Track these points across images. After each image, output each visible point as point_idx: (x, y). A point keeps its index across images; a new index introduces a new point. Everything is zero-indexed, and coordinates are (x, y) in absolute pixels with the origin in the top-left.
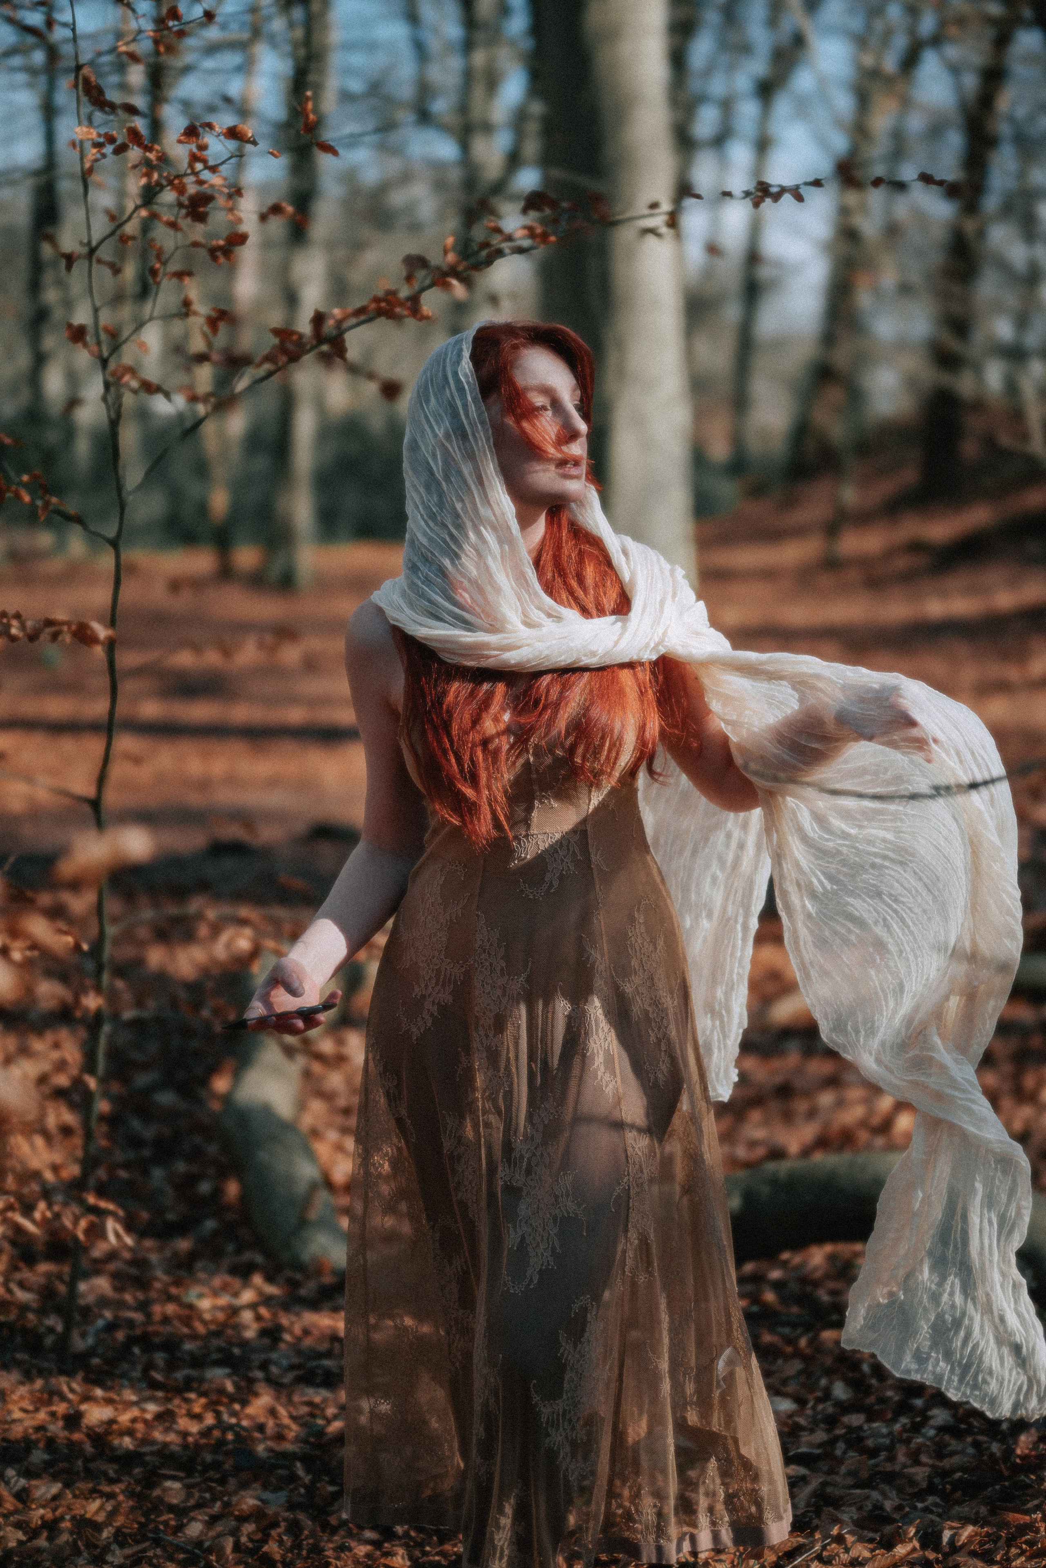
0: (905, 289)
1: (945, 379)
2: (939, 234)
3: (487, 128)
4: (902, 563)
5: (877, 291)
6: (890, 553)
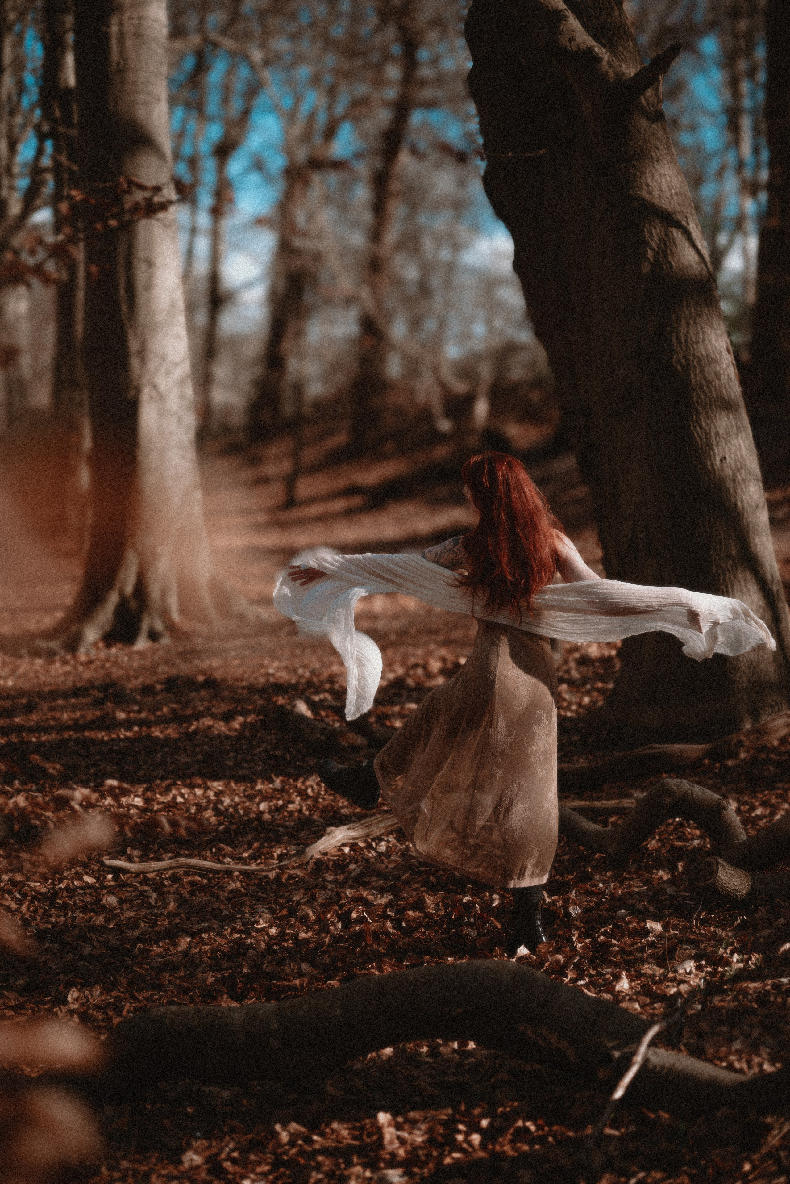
4: (340, 504)
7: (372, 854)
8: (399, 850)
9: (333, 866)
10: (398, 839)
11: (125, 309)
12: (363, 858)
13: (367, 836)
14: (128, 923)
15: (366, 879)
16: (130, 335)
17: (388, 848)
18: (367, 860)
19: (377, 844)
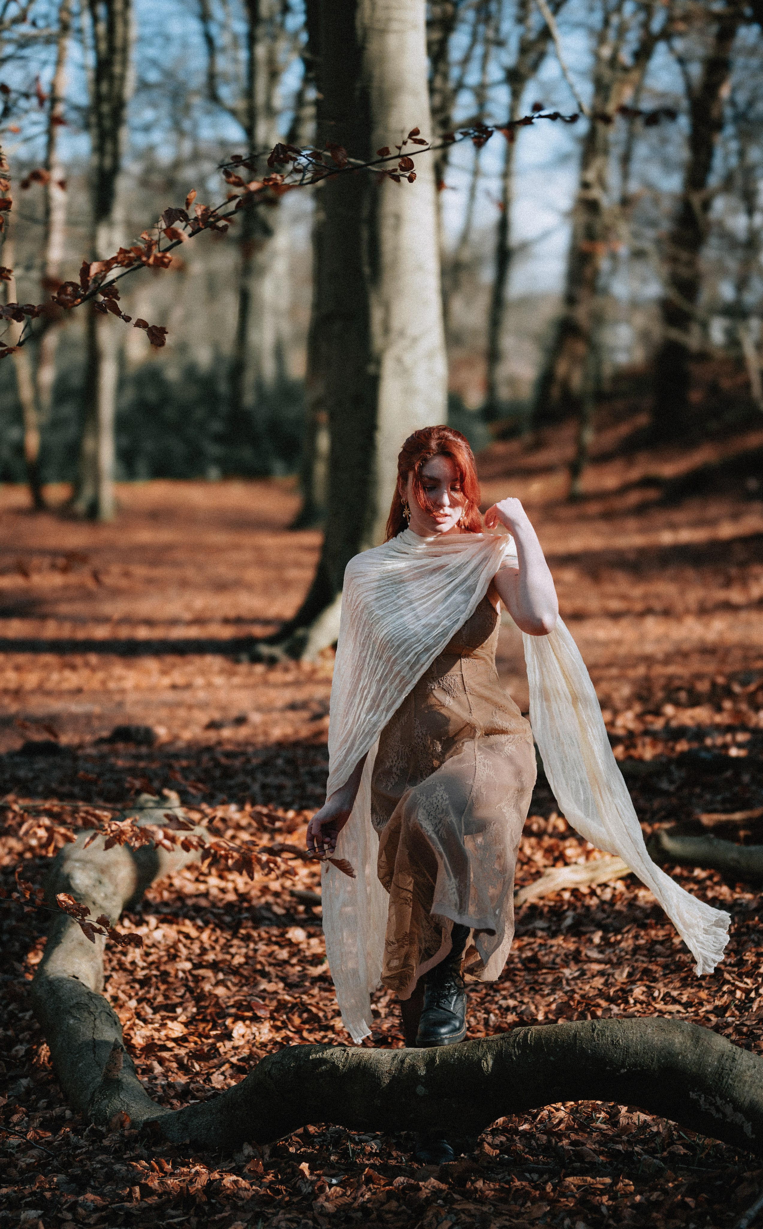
0: (638, 254)
1: (675, 334)
2: (667, 205)
3: (271, 112)
4: (634, 498)
5: (614, 257)
6: (625, 489)
7: (594, 901)
8: (626, 899)
9: (549, 912)
10: (628, 887)
11: (367, 270)
12: (583, 906)
13: (592, 880)
14: (313, 960)
15: (583, 929)
16: (373, 300)
17: (614, 896)
18: (588, 908)
19: (602, 891)
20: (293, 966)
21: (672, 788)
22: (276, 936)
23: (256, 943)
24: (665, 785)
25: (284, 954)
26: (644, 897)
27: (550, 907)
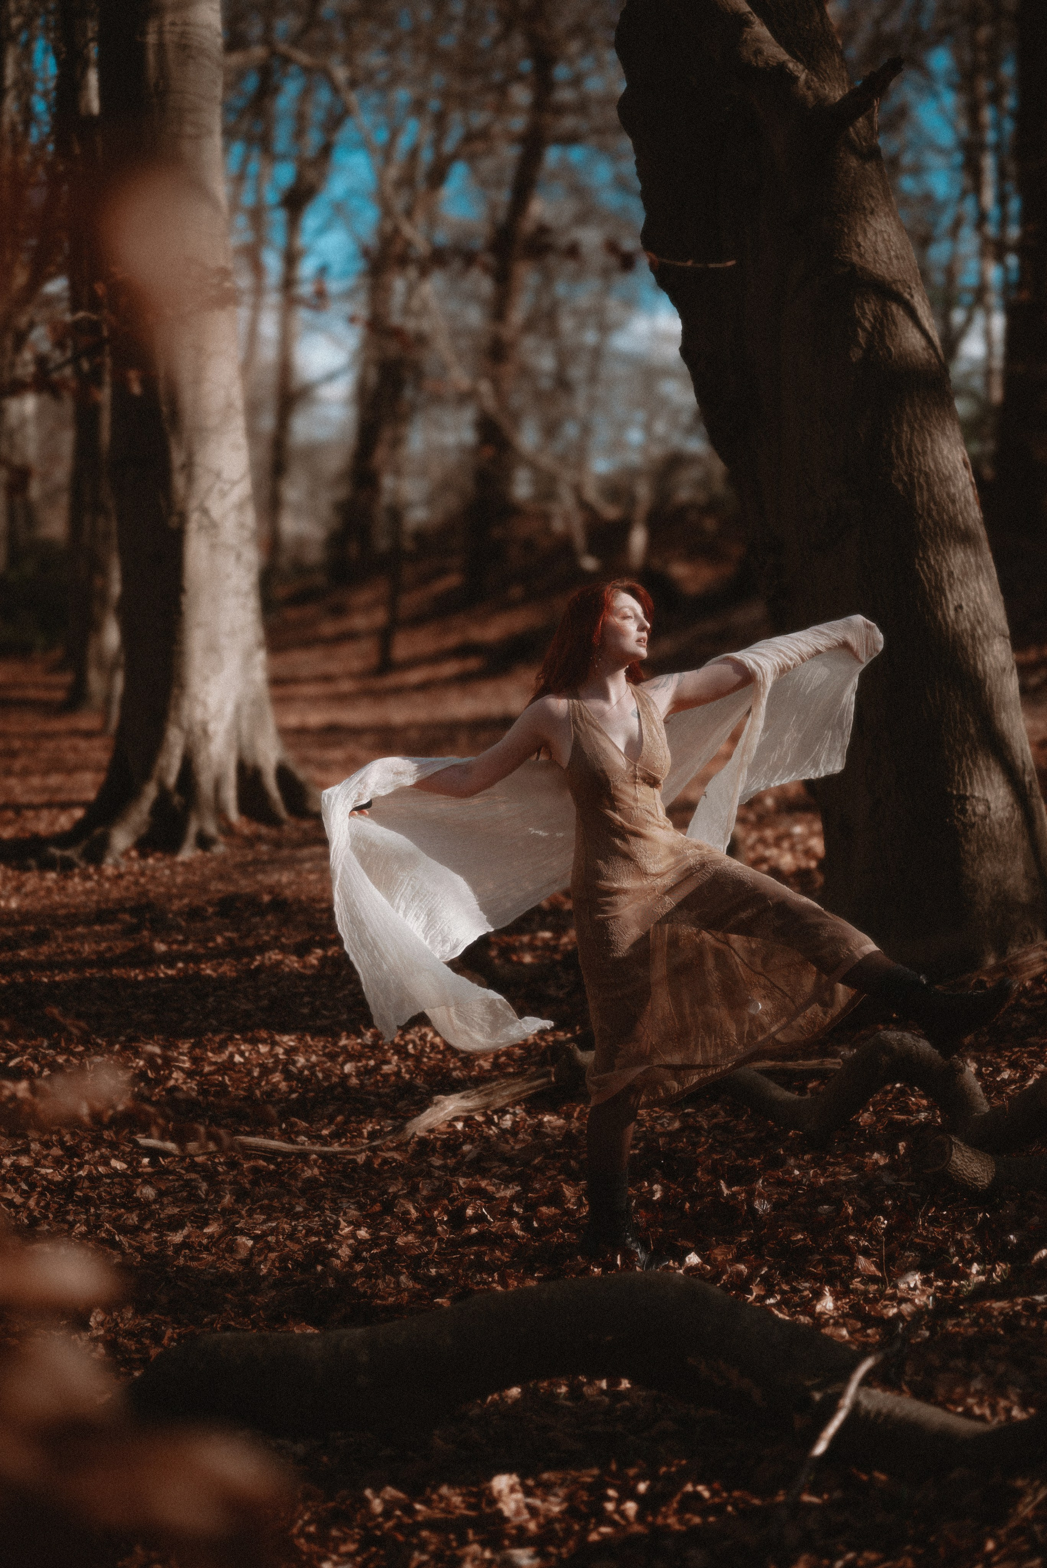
7: (494, 1131)
8: (529, 1125)
9: (442, 1147)
10: (527, 1111)
12: (481, 1136)
13: (487, 1107)
14: (171, 1223)
15: (485, 1165)
16: (174, 444)
17: (514, 1122)
18: (487, 1139)
19: (499, 1118)
20: (147, 1232)
21: (561, 994)
22: (121, 1197)
23: (97, 1207)
24: (552, 991)
25: (133, 1219)
26: (549, 1122)
27: (443, 1140)
